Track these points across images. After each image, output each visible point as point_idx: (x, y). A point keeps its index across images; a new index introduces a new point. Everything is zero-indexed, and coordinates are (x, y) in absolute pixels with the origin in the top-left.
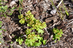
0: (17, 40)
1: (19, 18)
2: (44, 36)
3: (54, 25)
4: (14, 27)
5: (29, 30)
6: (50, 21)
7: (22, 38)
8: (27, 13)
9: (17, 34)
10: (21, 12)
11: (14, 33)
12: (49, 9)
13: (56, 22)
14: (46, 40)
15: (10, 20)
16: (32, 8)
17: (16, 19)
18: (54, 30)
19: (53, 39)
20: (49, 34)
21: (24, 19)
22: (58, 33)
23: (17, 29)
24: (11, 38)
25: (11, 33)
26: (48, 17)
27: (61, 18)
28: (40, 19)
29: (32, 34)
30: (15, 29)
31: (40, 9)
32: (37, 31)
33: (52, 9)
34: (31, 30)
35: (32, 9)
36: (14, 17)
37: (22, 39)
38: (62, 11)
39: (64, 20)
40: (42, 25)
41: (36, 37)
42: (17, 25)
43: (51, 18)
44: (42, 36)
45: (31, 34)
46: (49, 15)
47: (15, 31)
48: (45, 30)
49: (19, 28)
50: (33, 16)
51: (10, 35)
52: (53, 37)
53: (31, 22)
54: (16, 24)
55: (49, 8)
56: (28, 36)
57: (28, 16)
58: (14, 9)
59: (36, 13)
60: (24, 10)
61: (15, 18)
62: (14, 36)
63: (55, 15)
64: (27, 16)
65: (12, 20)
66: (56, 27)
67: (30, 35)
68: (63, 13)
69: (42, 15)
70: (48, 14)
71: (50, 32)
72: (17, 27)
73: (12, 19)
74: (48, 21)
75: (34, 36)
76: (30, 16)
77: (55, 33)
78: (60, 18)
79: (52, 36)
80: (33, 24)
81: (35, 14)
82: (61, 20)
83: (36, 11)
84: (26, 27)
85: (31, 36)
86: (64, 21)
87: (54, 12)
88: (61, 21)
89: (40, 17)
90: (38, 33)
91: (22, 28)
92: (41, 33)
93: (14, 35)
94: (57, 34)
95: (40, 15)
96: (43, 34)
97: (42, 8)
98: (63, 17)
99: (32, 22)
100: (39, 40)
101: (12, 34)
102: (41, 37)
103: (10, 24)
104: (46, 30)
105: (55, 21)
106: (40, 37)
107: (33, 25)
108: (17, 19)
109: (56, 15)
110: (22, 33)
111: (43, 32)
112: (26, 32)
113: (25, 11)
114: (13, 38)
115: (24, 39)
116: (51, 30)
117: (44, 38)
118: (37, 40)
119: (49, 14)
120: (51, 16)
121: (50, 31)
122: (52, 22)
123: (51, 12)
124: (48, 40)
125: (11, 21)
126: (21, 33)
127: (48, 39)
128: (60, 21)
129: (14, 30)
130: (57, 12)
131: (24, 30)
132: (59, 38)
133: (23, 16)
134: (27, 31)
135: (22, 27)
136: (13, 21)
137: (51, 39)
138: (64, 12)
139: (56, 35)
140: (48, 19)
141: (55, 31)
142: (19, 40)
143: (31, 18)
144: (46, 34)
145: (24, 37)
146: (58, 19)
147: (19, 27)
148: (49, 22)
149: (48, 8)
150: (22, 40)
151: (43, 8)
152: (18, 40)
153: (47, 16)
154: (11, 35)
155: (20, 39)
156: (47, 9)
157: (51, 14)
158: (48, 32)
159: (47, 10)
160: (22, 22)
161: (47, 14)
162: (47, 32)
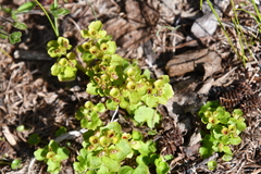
0: (38, 154)
2: (161, 138)
3: (206, 89)
4: (29, 91)
5: (95, 108)
6: (190, 67)
7: (63, 144)
8: (86, 33)
9: (38, 123)
10: (60, 21)
11: (28, 119)
12: (185, 15)
13: (216, 75)
14: (169, 157)
15: (10, 60)
16: (108, 7)
17: (35, 55)
18: (206, 114)
19: (202, 151)
20: (182, 128)
21: (72, 58)
22: (224, 129)
23: (39, 99)
24: (12, 140)
25: (12, 121)
26: (179, 52)
27: (240, 58)
29: (110, 133)
30: (29, 103)
31: (143, 14)
32: (128, 115)
33: (201, 14)
34: (103, 110)
35: (109, 12)
36: (27, 44)
37: (60, 150)
38: (243, 24)
39: (253, 66)
41: (127, 145)
42: (39, 81)
43: (196, 55)
44: (150, 137)
45: (105, 132)
46: (184, 41)
47: (30, 112)
48: (165, 108)
49: (51, 98)
50: (112, 46)
51: (6, 131)
52: (202, 144)
53: (104, 77)
54: (35, 77)
55: (184, 8)
56: (91, 139)
57: (92, 49)
59: (127, 32)
60: (75, 15)
61: (31, 49)
62: (26, 133)
63: (212, 43)
64: (87, 47)
65: (16, 61)
66: (214, 96)
67: (98, 134)
68: (248, 35)
69: (152, 40)
70: (181, 38)
71: (188, 120)
72: (41, 94)
73: (16, 54)
75: (115, 139)
76: (98, 46)
77: (209, 127)
78: (232, 55)
79: (196, 138)
80: (113, 84)
81: (122, 36)
82: (240, 66)
83: (126, 19)
84: (79, 95)
85: (102, 139)
86: (251, 69)
87: (206, 27)
88: (239, 69)
89: (145, 47)
90: (135, 124)
91: (61, 97)
92: (145, 124)
93: (26, 128)
94: (219, 131)
95: (143, 38)
96: (158, 127)
97: (153, 8)
98: (246, 51)
99: (109, 77)
100: (137, 153)
101: (17, 123)
102: (148, 143)
103: (8, 78)
104: (170, 109)
105: (209, 70)
106: (145, 140)
107: (113, 91)
108: (40, 57)
109: (218, 41)
110: (63, 123)
111: (157, 119)
112: (82, 116)
113: (77, 20)
114: (20, 143)
115: (73, 148)
116: (193, 110)
117: (159, 147)
118: (130, 156)
119: (185, 36)
120: (193, 43)
121: (189, 114)
122: (198, 73)
123: (195, 29)
124: (176, 156)
125: (14, 66)
126: (58, 120)
127: (178, 151)
128: (232, 71)
129: (27, 104)
130: (219, 28)
131: (74, 107)
132: (227, 150)
133: (70, 47)
134: (85, 112)
135: (61, 91)
136: (21, 64)
137: (190, 154)
138: (252, 29)
139: (217, 136)
140: (182, 58)
141: (210, 119)
142: (48, 155)
143: (105, 57)
144: (168, 128)
145: (73, 140)
146: (223, 61)
147: (49, 90)
148: (186, 75)
149: (180, 8)
150: (61, 155)
151: (159, 8)
152: (44, 154)
153: (174, 43)
154: (12, 129)
155: (55, 149)
156: (177, 12)
157: (194, 38)
158: (180, 121)
159: (177, 17)
160: (63, 74)
161: (177, 37)
162: (176, 117)
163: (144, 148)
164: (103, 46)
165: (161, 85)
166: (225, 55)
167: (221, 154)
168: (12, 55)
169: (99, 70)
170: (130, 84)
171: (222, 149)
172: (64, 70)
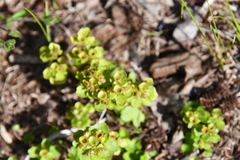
0: (32, 152)
1: (44, 59)
2: (146, 136)
3: (187, 90)
5: (85, 109)
6: (173, 69)
7: (55, 142)
8: (76, 39)
9: (32, 123)
11: (22, 118)
12: (168, 20)
13: (197, 77)
14: (153, 153)
15: (5, 63)
17: (29, 59)
18: (187, 114)
19: (184, 148)
20: (166, 126)
21: (63, 62)
22: (204, 128)
25: (8, 120)
26: (162, 55)
27: (219, 61)
28: (130, 59)
29: (98, 133)
30: (24, 104)
31: (129, 20)
32: (115, 114)
34: (92, 111)
37: (52, 148)
38: (221, 29)
39: (231, 68)
40: (139, 94)
41: (114, 143)
43: (177, 58)
44: (136, 135)
46: (167, 46)
48: (149, 108)
49: (44, 99)
50: (99, 51)
51: (3, 129)
52: (184, 141)
53: (92, 80)
55: (167, 15)
56: (81, 139)
58: (23, 16)
59: (114, 36)
60: (65, 21)
62: (21, 132)
63: (192, 46)
64: (77, 52)
67: (87, 135)
68: (226, 39)
69: (137, 45)
70: (164, 42)
71: (171, 119)
72: (34, 95)
73: (12, 58)
74: (162, 69)
75: (103, 139)
76: (87, 52)
77: (190, 126)
78: (211, 58)
79: (179, 136)
80: (102, 87)
81: (109, 41)
82: (218, 69)
84: (70, 97)
85: (91, 139)
87: (187, 32)
88: (218, 71)
89: (131, 51)
90: (122, 123)
91: (53, 98)
92: (131, 123)
93: (21, 127)
94: (199, 130)
96: (143, 126)
97: (137, 15)
98: (224, 55)
99: (97, 81)
101: (13, 123)
102: (134, 141)
104: (154, 109)
105: (190, 72)
107: (101, 94)
108: (33, 60)
109: (198, 44)
110: (55, 122)
111: (142, 118)
112: (73, 116)
113: (67, 25)
114: (15, 141)
116: (175, 110)
117: (144, 144)
118: (117, 153)
119: (168, 40)
120: (175, 47)
121: (172, 114)
122: (180, 76)
123: (177, 34)
124: (160, 152)
125: (9, 69)
126: (50, 119)
127: (162, 148)
128: (211, 72)
129: (22, 105)
130: (199, 33)
131: (65, 108)
132: (207, 147)
133: (60, 52)
134: (76, 112)
135: (53, 92)
136: (16, 67)
138: (229, 34)
139: (197, 134)
140: (165, 61)
141: (191, 119)
142: (42, 152)
143: (93, 62)
144: (152, 126)
146: (203, 63)
148: (169, 76)
149: (163, 13)
150: (53, 153)
151: (143, 14)
152: (37, 152)
153: (158, 47)
154: (8, 127)
155: (47, 146)
156: (160, 18)
157: (176, 42)
158: (164, 119)
159: (160, 22)
160: (54, 77)
161: (160, 42)
162: (160, 117)
163: (131, 145)
164: (91, 51)
165: (145, 88)
166: (205, 57)
167: (202, 151)
168: (7, 59)
169: (87, 74)
170: (116, 88)
171: (203, 146)
172: (56, 74)
